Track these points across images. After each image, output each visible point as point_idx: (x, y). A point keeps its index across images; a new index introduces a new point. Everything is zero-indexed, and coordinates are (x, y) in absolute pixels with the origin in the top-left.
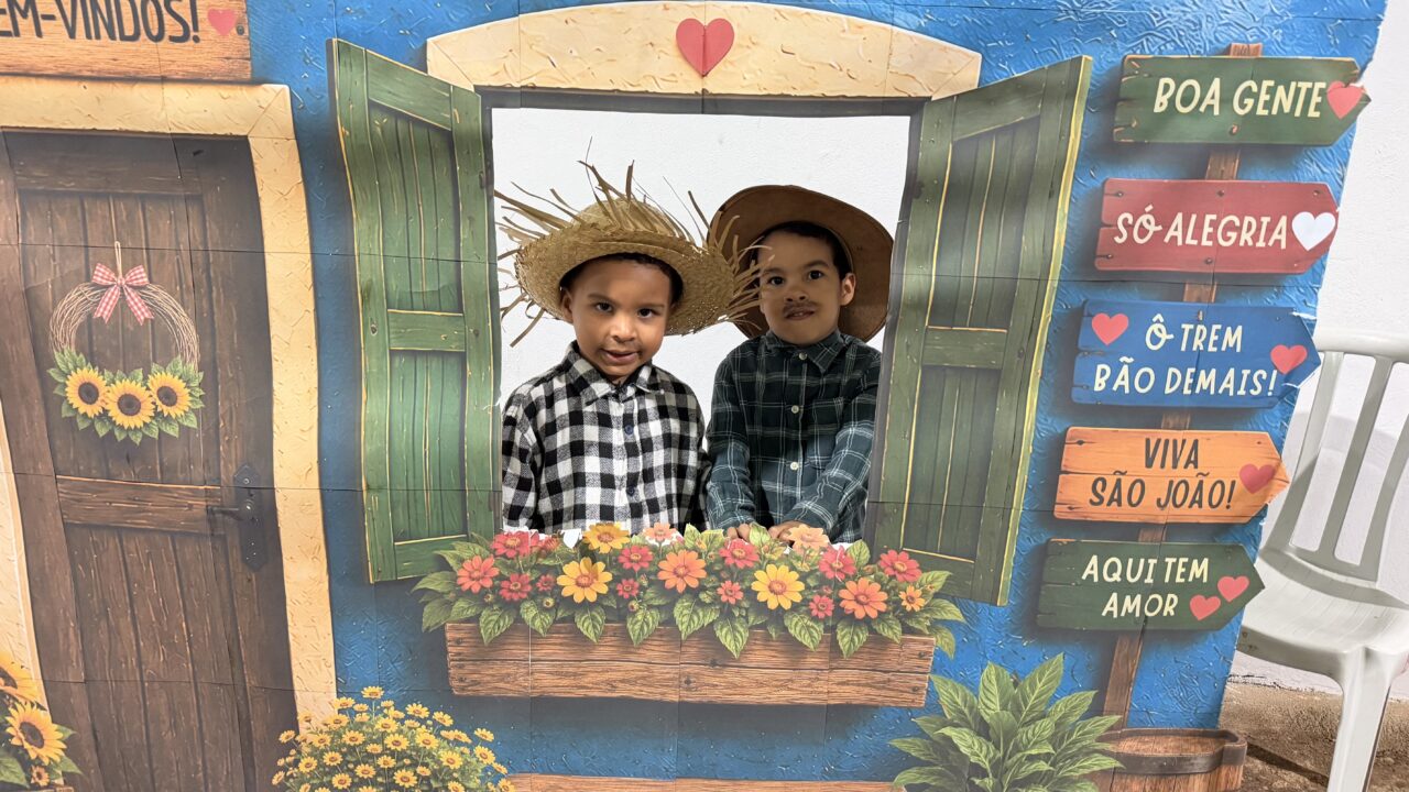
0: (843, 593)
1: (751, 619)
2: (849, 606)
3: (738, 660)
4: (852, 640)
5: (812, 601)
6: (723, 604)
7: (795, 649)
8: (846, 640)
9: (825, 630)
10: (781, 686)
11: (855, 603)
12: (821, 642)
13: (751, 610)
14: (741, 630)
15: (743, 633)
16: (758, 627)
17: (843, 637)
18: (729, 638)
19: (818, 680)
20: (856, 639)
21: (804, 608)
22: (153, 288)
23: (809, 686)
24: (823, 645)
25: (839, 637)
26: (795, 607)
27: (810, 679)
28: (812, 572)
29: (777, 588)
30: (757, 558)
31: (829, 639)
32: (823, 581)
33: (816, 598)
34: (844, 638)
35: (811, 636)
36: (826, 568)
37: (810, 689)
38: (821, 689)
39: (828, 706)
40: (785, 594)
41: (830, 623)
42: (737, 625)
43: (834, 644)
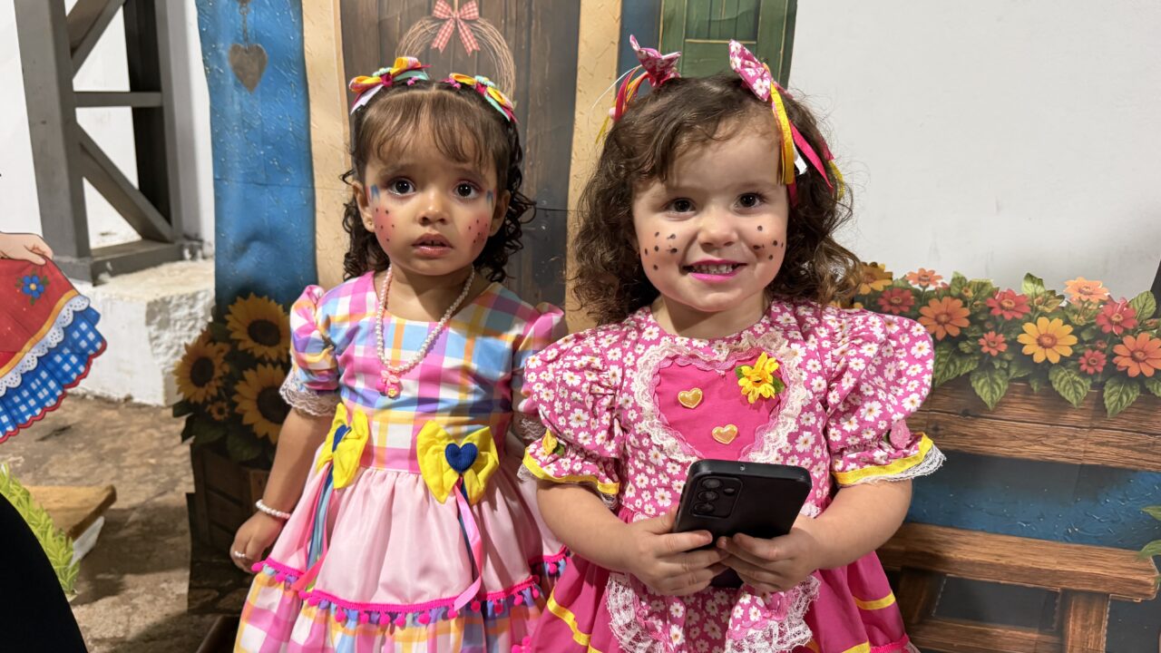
0: (1119, 349)
1: (1013, 371)
2: (1123, 362)
3: (993, 412)
4: (1120, 399)
5: (1083, 355)
6: (983, 355)
7: (1056, 404)
8: (1113, 398)
9: (1093, 386)
10: (1035, 440)
11: (1129, 359)
12: (1085, 399)
13: (1013, 363)
14: (1000, 382)
15: (1002, 385)
16: (1019, 380)
17: (1111, 395)
18: (985, 389)
19: (1075, 437)
20: (1125, 398)
21: (1073, 363)
22: (482, 21)
23: (1065, 443)
24: (1086, 402)
25: (1106, 395)
26: (1064, 361)
27: (1067, 436)
28: (1087, 326)
29: (1046, 341)
30: (1027, 310)
31: (1095, 397)
32: (1099, 335)
33: (1088, 353)
34: (1111, 397)
35: (1076, 392)
36: (1104, 321)
37: (1065, 447)
38: (1077, 448)
39: (1082, 466)
40: (1055, 348)
41: (1099, 379)
42: (996, 376)
43: (1099, 402)
